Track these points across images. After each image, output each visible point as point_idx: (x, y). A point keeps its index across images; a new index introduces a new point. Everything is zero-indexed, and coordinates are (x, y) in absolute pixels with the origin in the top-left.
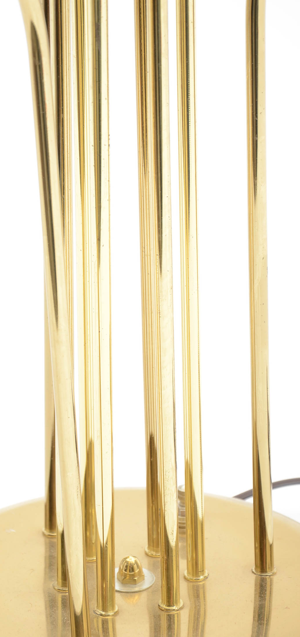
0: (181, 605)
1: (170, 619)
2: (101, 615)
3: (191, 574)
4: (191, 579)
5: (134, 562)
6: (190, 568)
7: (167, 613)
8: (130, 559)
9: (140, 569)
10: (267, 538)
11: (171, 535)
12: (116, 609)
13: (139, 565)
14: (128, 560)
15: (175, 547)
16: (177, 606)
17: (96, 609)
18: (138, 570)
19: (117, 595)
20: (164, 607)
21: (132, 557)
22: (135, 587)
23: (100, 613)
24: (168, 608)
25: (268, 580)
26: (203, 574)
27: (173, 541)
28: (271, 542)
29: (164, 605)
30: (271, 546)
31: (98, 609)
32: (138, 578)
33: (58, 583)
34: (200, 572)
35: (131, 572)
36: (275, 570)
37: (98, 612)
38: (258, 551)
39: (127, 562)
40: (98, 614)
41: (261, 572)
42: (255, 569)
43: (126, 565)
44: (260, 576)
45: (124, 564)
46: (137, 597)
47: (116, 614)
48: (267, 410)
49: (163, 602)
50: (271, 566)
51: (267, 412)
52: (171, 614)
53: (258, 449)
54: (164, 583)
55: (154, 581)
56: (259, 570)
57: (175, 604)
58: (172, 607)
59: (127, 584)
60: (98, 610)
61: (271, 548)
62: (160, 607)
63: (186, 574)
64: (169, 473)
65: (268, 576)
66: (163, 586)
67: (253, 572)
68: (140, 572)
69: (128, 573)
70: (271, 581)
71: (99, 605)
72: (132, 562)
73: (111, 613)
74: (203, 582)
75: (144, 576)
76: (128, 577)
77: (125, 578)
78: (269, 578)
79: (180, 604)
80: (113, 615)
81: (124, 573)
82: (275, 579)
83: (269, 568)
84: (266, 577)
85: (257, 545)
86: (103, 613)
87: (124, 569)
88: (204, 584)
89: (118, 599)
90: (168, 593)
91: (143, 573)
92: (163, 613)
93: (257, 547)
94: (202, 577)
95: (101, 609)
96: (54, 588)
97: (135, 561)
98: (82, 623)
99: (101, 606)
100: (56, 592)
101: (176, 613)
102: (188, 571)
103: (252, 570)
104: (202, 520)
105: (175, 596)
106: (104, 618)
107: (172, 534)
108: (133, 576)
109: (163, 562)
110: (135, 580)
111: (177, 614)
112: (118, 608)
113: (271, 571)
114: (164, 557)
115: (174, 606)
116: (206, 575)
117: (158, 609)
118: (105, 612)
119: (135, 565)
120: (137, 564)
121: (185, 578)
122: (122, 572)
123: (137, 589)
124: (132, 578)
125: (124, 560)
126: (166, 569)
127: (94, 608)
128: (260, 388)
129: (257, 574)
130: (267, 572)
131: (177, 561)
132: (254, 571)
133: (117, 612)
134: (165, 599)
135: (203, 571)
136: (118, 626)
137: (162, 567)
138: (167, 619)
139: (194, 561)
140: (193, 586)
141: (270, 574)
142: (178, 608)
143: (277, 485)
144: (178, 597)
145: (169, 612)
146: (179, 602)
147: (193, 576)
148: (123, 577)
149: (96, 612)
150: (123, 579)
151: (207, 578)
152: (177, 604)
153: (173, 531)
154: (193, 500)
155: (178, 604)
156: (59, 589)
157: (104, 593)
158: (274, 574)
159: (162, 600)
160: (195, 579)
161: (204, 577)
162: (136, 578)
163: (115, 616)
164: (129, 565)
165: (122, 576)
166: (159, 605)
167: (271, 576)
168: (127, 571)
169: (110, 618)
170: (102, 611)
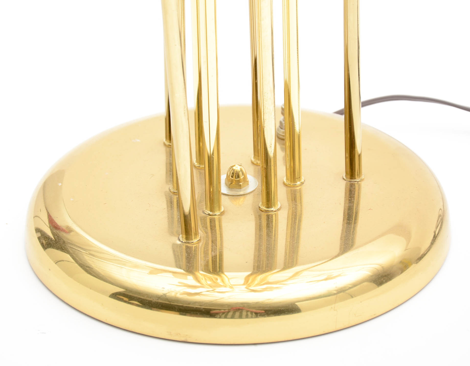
0: (279, 207)
1: (269, 218)
2: (209, 215)
3: (289, 180)
4: (289, 184)
5: (239, 170)
6: (289, 175)
7: (266, 213)
8: (236, 167)
9: (244, 176)
10: (356, 150)
11: (269, 147)
12: (222, 210)
13: (244, 173)
14: (234, 168)
15: (273, 158)
16: (275, 207)
17: (204, 209)
18: (243, 176)
19: (223, 197)
20: (263, 209)
21: (238, 166)
22: (240, 191)
23: (208, 213)
24: (267, 209)
25: (357, 186)
26: (300, 180)
27: (271, 153)
28: (359, 152)
29: (264, 207)
30: (359, 156)
31: (206, 209)
32: (243, 183)
33: (173, 187)
34: (297, 178)
35: (237, 178)
36: (363, 177)
37: (207, 212)
38: (348, 160)
39: (234, 170)
40: (206, 214)
41: (351, 179)
42: (345, 176)
43: (233, 172)
44: (349, 182)
45: (231, 172)
46: (242, 199)
47: (222, 213)
48: (357, 37)
49: (263, 204)
50: (359, 173)
51: (357, 40)
52: (269, 215)
53: (349, 72)
54: (264, 188)
55: (257, 186)
56: (349, 176)
57: (273, 207)
58: (271, 208)
59: (233, 188)
60: (206, 211)
61: (359, 158)
62: (260, 208)
63: (285, 181)
64: (267, 94)
65: (356, 182)
66: (263, 191)
67: (343, 179)
68: (245, 178)
69: (234, 178)
70: (359, 186)
71: (207, 207)
72: (238, 170)
73: (218, 213)
74: (300, 187)
75: (248, 181)
76: (234, 183)
77: (232, 183)
78: (357, 184)
79: (277, 206)
80: (219, 215)
81: (231, 179)
82: (363, 184)
83: (357, 175)
84: (355, 183)
85: (347, 155)
86: (211, 213)
87: (231, 176)
88: (300, 188)
89: (225, 201)
90: (267, 196)
91: (247, 179)
92: (263, 213)
93: (347, 157)
94: (298, 183)
95: (209, 210)
96: (170, 191)
97: (241, 169)
98: (190, 222)
99: (209, 207)
100: (172, 194)
101: (273, 213)
102: (286, 178)
103: (343, 176)
104: (299, 133)
105: (273, 199)
106: (211, 217)
107: (271, 147)
108: (239, 181)
109: (263, 171)
110: (240, 185)
111: (275, 214)
112: (224, 209)
113: (360, 177)
114: (264, 167)
115: (272, 207)
116: (302, 181)
117: (259, 210)
118: (212, 212)
119: (240, 172)
120: (242, 172)
121: (284, 184)
122: (229, 178)
123: (242, 193)
124: (238, 183)
125: (231, 168)
126: (265, 176)
127: (203, 209)
128: (352, 18)
129: (347, 180)
130: (355, 179)
131: (275, 170)
132: (344, 177)
133: (223, 212)
134: (265, 202)
135: (300, 178)
136: (224, 224)
137: (262, 175)
138: (267, 218)
139: (292, 169)
140: (291, 190)
141: (358, 180)
142: (276, 209)
143: (365, 104)
144: (276, 200)
145: (268, 213)
146: (277, 204)
147: (291, 181)
148: (230, 183)
149: (205, 212)
150: (230, 184)
151: (303, 183)
152: (274, 206)
153: (271, 144)
154: (291, 116)
155: (276, 206)
156: (174, 192)
157: (212, 196)
158: (362, 180)
159: (262, 202)
160: (293, 185)
161: (301, 183)
162: (241, 184)
163: (221, 216)
164: (235, 172)
165: (229, 181)
166: (259, 207)
167: (359, 182)
168: (233, 177)
169: (217, 217)
170: (210, 212)
